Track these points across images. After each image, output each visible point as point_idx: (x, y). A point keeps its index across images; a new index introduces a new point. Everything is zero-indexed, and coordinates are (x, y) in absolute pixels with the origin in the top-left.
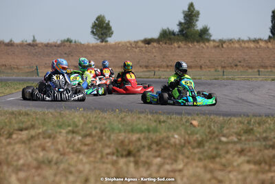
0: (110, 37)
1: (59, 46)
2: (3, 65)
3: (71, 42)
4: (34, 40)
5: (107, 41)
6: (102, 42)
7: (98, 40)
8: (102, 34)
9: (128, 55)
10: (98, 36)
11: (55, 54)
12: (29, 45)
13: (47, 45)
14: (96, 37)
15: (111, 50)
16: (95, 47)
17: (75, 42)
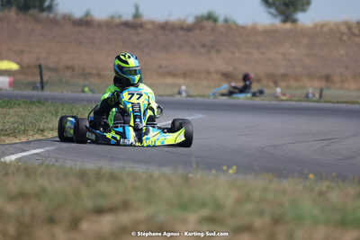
0: (304, 10)
1: (190, 29)
2: (68, 68)
3: (215, 20)
4: (137, 15)
5: (294, 21)
6: (285, 21)
7: (275, 16)
8: (286, 5)
9: (342, 52)
10: (277, 9)
11: (181, 47)
12: (126, 24)
13: (165, 27)
14: (273, 10)
15: (305, 41)
16: (270, 33)
17: (226, 21)
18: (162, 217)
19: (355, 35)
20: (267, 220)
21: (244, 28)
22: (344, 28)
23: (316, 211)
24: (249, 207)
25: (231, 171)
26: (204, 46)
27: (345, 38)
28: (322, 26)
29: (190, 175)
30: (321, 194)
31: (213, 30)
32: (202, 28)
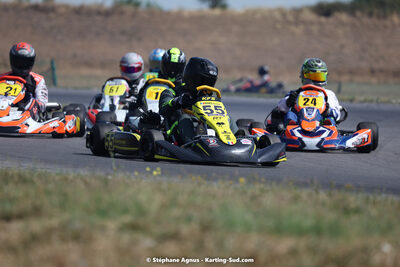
1: (108, 13)
3: (137, 5)
5: (224, 7)
6: (213, 6)
9: (276, 41)
11: (98, 34)
12: (36, 8)
15: (236, 28)
16: (197, 20)
17: (148, 5)
18: (78, 225)
19: (289, 22)
20: (195, 226)
21: (168, 13)
22: (277, 15)
23: (249, 217)
24: (176, 212)
25: (155, 173)
26: (123, 33)
27: (279, 26)
28: (255, 12)
29: (110, 177)
30: (254, 198)
31: (134, 15)
32: (122, 13)
